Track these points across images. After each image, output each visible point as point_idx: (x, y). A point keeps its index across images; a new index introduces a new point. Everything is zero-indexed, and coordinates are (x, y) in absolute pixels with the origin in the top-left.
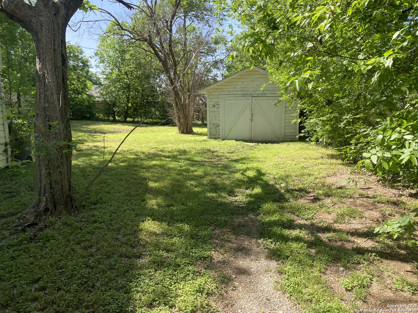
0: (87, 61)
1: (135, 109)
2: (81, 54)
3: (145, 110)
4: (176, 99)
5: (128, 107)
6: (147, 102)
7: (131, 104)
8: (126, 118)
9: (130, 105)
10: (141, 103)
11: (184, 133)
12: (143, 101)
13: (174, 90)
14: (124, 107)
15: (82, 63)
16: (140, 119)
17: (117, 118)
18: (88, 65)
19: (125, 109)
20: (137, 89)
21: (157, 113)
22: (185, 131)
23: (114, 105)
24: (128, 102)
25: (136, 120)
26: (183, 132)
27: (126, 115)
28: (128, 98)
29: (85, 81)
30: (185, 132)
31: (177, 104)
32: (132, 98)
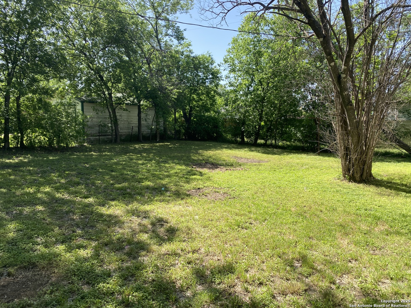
0: (218, 72)
1: (269, 129)
2: (211, 64)
3: (282, 130)
4: (343, 112)
5: (260, 125)
6: (286, 120)
7: (265, 123)
8: (256, 140)
9: (263, 123)
10: (276, 121)
11: (355, 181)
12: (280, 118)
13: (342, 95)
14: (255, 127)
15: (212, 74)
16: (274, 142)
17: (246, 139)
18: (218, 77)
19: (256, 128)
20: (274, 103)
21: (299, 135)
22: (357, 176)
23: (243, 123)
24: (261, 119)
25: (269, 142)
26: (352, 179)
27: (258, 136)
28: (261, 115)
29: (214, 96)
30: (358, 179)
31: (345, 122)
32: (266, 114)
